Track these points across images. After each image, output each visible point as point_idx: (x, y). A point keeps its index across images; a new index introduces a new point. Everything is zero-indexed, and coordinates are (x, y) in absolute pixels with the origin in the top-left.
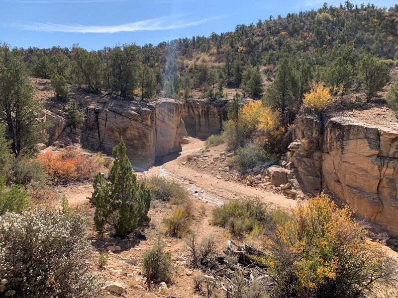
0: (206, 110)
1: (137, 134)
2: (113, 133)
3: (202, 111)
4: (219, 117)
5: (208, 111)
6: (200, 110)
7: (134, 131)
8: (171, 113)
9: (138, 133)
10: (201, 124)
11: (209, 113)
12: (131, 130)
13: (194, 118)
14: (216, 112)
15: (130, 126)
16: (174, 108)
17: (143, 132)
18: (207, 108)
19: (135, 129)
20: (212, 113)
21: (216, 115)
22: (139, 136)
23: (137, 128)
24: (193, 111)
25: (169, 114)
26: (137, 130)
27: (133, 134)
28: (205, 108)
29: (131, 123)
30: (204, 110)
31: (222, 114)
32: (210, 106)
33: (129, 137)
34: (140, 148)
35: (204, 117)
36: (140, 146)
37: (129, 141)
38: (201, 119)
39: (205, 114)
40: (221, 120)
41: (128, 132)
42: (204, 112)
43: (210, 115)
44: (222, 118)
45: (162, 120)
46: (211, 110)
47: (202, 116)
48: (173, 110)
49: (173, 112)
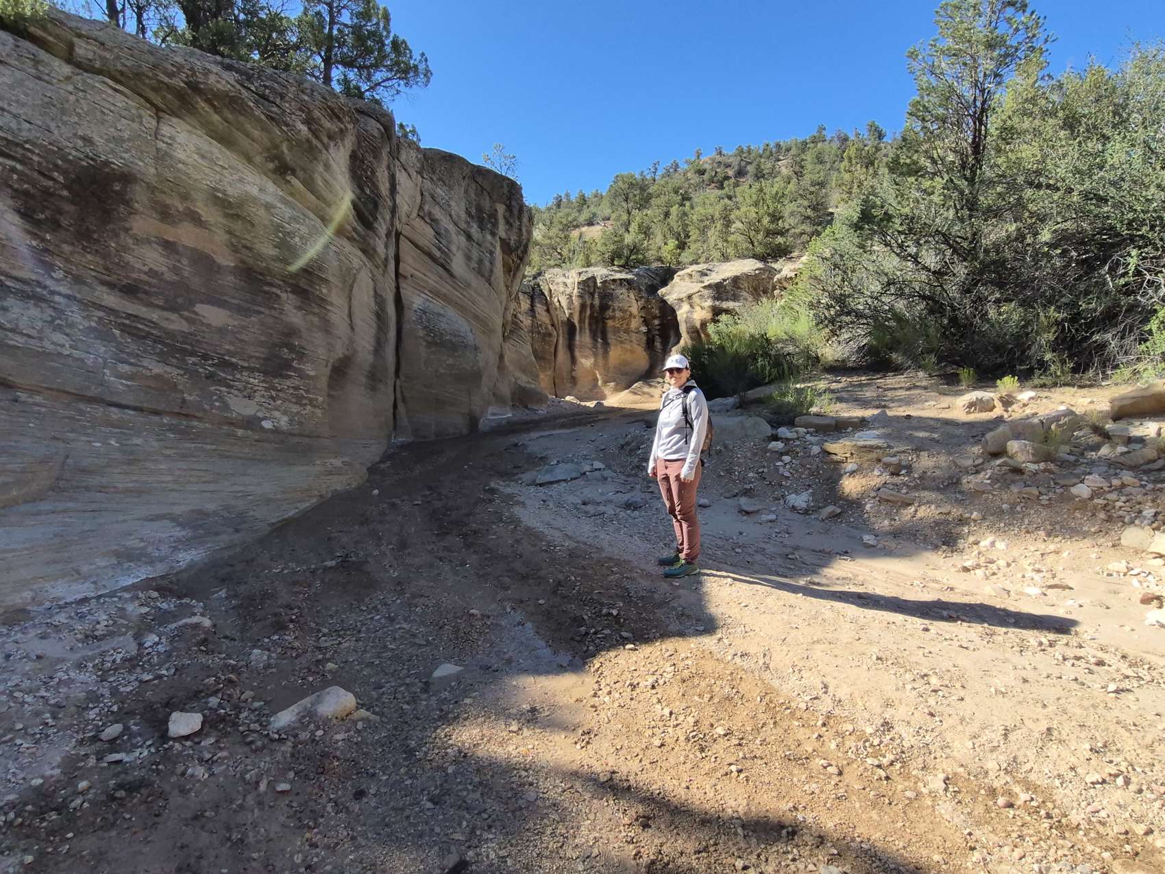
0: (597, 302)
1: (225, 256)
3: (583, 307)
4: (644, 329)
5: (604, 307)
6: (576, 305)
8: (482, 227)
9: (239, 244)
10: (577, 354)
11: (608, 313)
13: (549, 335)
15: (145, 169)
18: (602, 298)
19: (209, 213)
20: (618, 314)
21: (634, 323)
24: (548, 311)
25: (474, 230)
26: (224, 221)
27: (194, 250)
28: (592, 295)
29: (161, 145)
30: (589, 302)
31: (655, 317)
32: (613, 287)
33: (152, 273)
34: (251, 370)
35: (587, 331)
36: (251, 350)
37: (150, 305)
38: (577, 338)
39: (591, 317)
40: (653, 341)
41: (143, 224)
42: (588, 313)
43: (610, 323)
44: (657, 333)
45: (438, 254)
46: (616, 305)
47: (580, 328)
48: (493, 215)
49: (495, 225)
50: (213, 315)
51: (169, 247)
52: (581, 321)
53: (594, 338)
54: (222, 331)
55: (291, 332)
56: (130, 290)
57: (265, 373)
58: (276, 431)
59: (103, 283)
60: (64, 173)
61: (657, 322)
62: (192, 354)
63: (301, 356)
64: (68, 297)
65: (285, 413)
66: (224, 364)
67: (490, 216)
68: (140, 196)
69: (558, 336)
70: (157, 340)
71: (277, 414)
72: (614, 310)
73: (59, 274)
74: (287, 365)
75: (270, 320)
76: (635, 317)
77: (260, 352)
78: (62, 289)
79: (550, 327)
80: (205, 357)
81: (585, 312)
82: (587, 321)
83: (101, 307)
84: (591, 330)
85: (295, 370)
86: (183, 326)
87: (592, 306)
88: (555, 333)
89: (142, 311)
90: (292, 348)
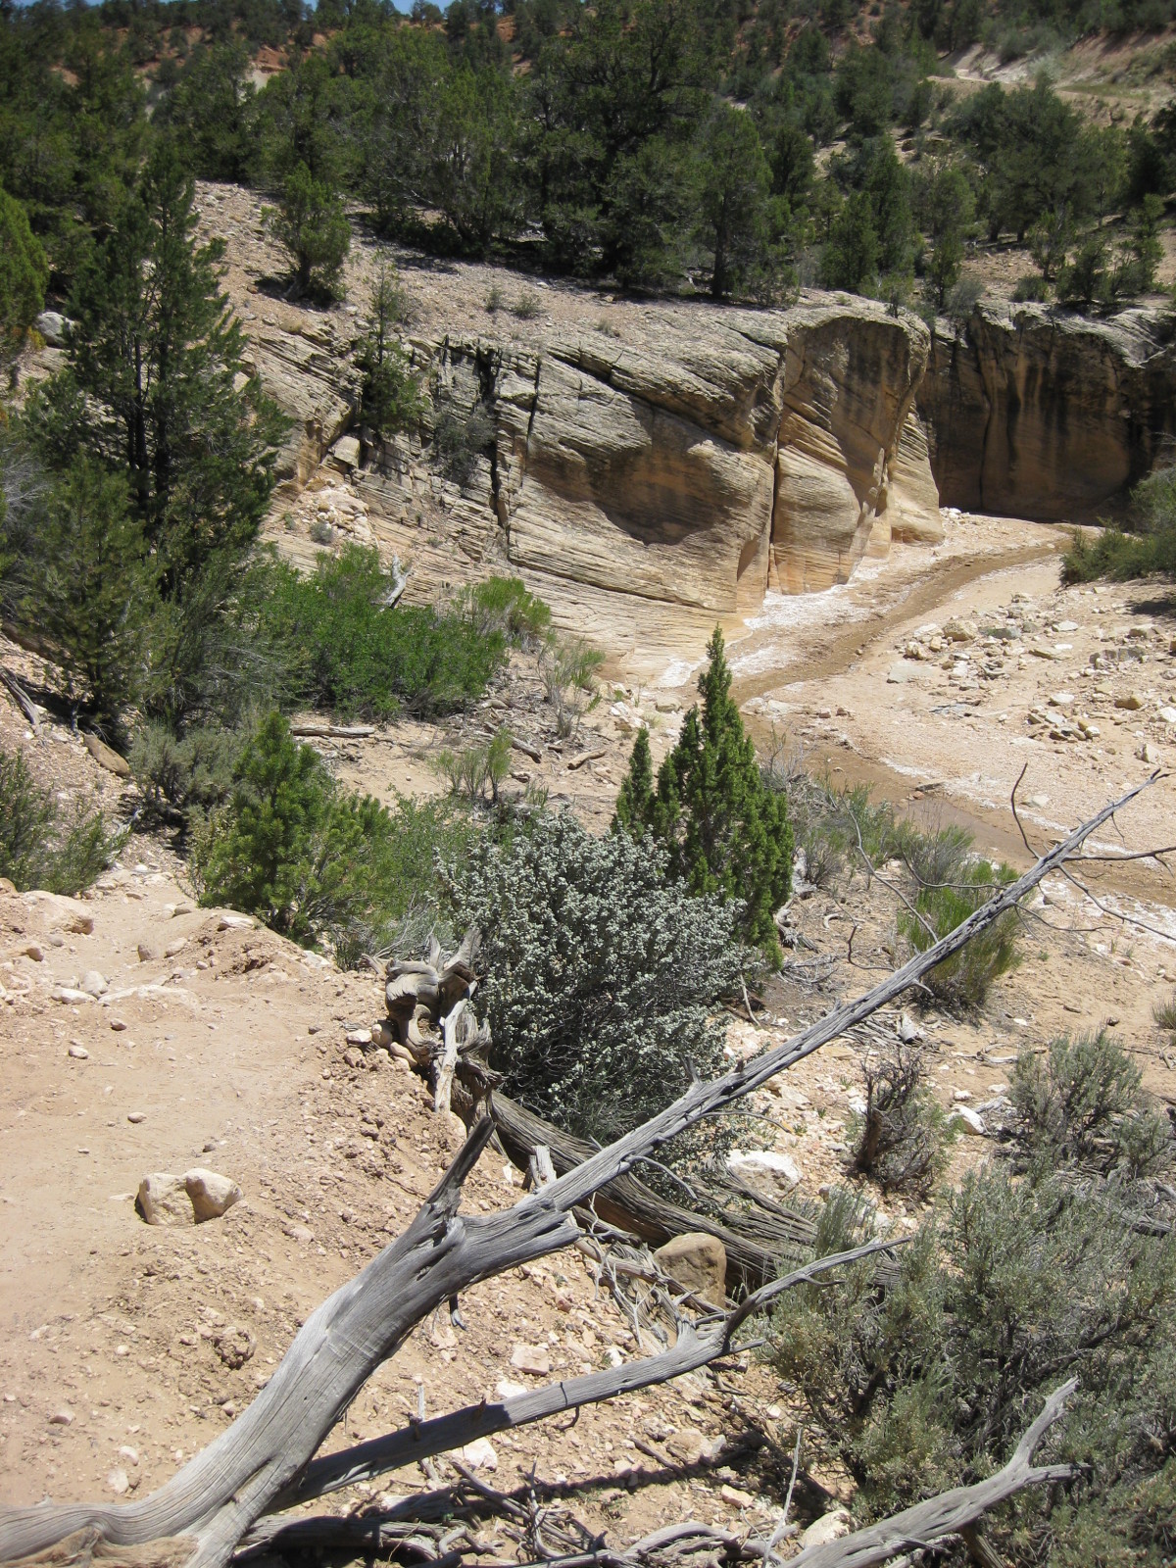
0: (1053, 365)
1: (681, 489)
3: (1032, 371)
4: (1125, 414)
5: (1063, 377)
6: (1021, 367)
8: (863, 378)
9: (690, 482)
10: (1018, 444)
11: (1070, 385)
12: (652, 469)
13: (977, 409)
14: (1112, 384)
15: (649, 448)
16: (885, 354)
17: (715, 481)
18: (1062, 360)
19: (675, 465)
20: (1086, 388)
21: (1111, 404)
22: (691, 498)
23: (684, 460)
24: (978, 370)
25: (855, 383)
28: (1046, 354)
30: (1041, 365)
31: (1142, 398)
32: (1079, 345)
35: (1037, 409)
38: (1021, 418)
39: (1044, 388)
40: (1140, 432)
42: (1039, 381)
43: (1073, 400)
44: (1145, 421)
46: (1083, 373)
47: (1027, 403)
52: (1028, 393)
53: (1047, 422)
61: (1146, 405)
69: (992, 409)
72: (1079, 382)
76: (1112, 395)
79: (979, 395)
81: (1035, 380)
82: (1037, 394)
84: (1042, 409)
87: (1046, 371)
88: (987, 406)
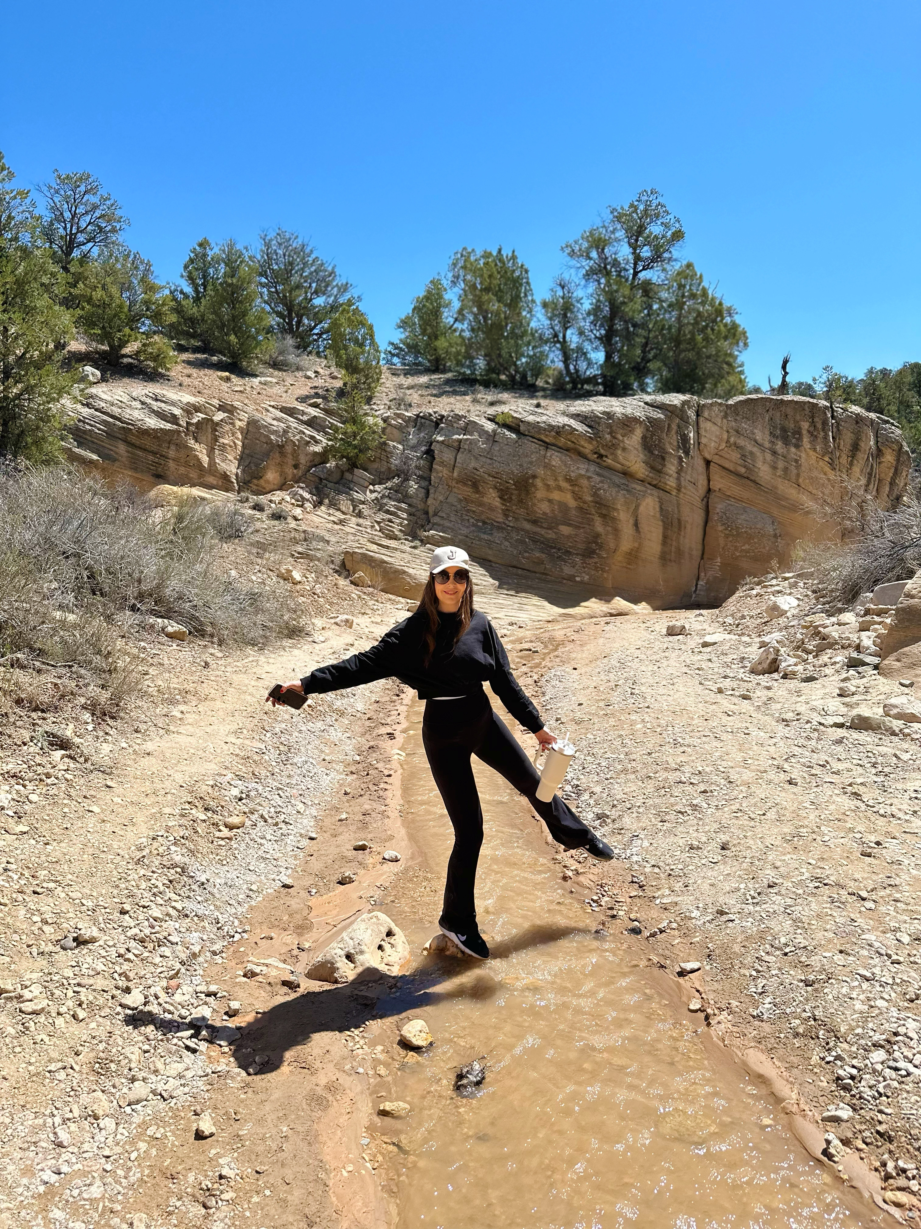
1: (572, 503)
2: (477, 491)
7: (559, 488)
9: (577, 497)
15: (541, 472)
17: (595, 495)
19: (565, 485)
22: (580, 509)
23: (568, 480)
25: (779, 446)
26: (570, 488)
27: (560, 502)
29: (546, 461)
33: (544, 514)
34: (577, 554)
36: (580, 546)
37: (542, 527)
41: (540, 494)
45: (743, 470)
48: (798, 432)
49: (800, 439)
50: (565, 530)
51: (550, 501)
54: (569, 537)
55: (598, 535)
56: (535, 522)
57: (583, 556)
58: (582, 582)
59: (526, 520)
60: (513, 480)
62: (555, 548)
63: (601, 547)
64: (512, 527)
65: (588, 574)
66: (568, 553)
67: (794, 433)
68: (539, 483)
70: (542, 543)
71: (584, 575)
73: (511, 519)
74: (593, 552)
75: (589, 531)
77: (582, 546)
78: (511, 524)
80: (559, 549)
83: (523, 530)
85: (597, 554)
86: (554, 536)
89: (538, 530)
90: (596, 543)
